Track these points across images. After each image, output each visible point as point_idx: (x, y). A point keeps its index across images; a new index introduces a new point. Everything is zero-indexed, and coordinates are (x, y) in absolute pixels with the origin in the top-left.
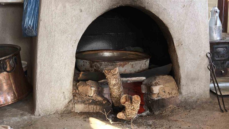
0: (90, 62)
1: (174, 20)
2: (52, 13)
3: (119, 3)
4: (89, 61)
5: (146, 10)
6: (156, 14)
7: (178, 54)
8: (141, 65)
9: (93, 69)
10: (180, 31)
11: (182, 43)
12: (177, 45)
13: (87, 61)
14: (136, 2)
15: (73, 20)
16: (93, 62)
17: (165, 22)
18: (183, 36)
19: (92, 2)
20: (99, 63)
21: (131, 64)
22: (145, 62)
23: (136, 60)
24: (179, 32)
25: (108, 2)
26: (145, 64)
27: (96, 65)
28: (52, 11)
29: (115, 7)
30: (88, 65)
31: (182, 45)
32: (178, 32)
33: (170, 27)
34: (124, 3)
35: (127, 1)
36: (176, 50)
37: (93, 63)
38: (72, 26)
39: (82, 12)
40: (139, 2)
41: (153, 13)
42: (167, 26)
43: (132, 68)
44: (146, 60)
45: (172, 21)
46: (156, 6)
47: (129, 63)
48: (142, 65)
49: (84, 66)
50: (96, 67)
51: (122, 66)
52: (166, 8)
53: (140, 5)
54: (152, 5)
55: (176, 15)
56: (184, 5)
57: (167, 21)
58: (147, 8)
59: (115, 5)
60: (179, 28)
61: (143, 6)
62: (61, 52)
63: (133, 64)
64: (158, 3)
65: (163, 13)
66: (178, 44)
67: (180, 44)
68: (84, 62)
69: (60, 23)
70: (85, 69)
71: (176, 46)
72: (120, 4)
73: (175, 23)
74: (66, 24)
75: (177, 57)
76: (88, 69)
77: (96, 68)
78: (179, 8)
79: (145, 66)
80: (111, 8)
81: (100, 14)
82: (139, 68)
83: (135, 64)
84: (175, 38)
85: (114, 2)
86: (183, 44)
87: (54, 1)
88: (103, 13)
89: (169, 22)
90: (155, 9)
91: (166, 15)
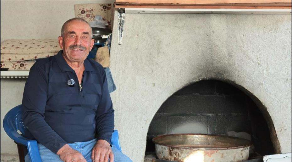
0: (170, 148)
1: (273, 98)
2: (120, 87)
3: (201, 76)
4: (168, 147)
5: (236, 84)
6: (249, 90)
7: (280, 143)
8: (235, 155)
9: (172, 157)
10: (283, 112)
11: (285, 128)
12: (279, 130)
13: (166, 147)
14: (222, 74)
15: (144, 95)
16: (173, 148)
17: (262, 99)
18: (287, 119)
19: (168, 74)
20: (180, 150)
21: (221, 153)
22: (241, 151)
23: (227, 148)
24: (281, 113)
25: (188, 74)
26: (242, 154)
27: (176, 152)
28: (119, 85)
29: (197, 80)
30: (167, 151)
31: (285, 130)
32: (279, 113)
33: (269, 106)
34: (207, 76)
35: (211, 74)
36: (277, 136)
37: (173, 150)
38: (143, 103)
39: (155, 87)
40: (227, 74)
41: (246, 89)
42: (264, 105)
43: (222, 158)
44: (242, 148)
45: (271, 99)
46: (250, 80)
47: (218, 152)
48: (237, 156)
49: (162, 152)
50: (175, 154)
51: (209, 155)
52: (262, 82)
53: (228, 78)
54: (245, 79)
55: (276, 92)
56: (287, 80)
57: (265, 99)
58: (237, 83)
59: (196, 78)
60: (281, 109)
61: (233, 80)
62: (129, 134)
63: (223, 153)
64: (252, 76)
65: (258, 88)
66: (281, 129)
67: (283, 129)
68: (162, 148)
69: (128, 99)
70: (164, 157)
71: (278, 132)
72: (202, 78)
73: (275, 102)
74: (136, 100)
75: (279, 146)
76: (167, 157)
77: (176, 157)
78: (280, 83)
79: (242, 157)
80: (191, 82)
81: (178, 90)
82: (232, 159)
83: (227, 153)
84: (276, 121)
85: (195, 75)
86: (288, 129)
87: (122, 74)
88: (181, 88)
89: (267, 100)
90: (247, 84)
91: (263, 91)
